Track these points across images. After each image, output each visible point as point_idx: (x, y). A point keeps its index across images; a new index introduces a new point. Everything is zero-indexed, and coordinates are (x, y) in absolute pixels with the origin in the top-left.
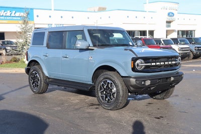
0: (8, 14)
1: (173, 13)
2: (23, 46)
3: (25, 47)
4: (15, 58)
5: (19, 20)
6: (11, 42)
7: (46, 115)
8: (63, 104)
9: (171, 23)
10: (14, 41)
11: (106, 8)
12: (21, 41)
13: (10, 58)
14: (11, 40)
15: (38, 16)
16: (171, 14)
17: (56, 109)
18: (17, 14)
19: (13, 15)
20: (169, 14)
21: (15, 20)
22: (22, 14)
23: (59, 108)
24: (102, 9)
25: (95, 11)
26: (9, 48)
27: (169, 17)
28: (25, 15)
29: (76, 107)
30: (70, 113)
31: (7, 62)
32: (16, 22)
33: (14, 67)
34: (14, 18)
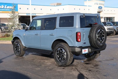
0: (3, 7)
1: (101, 7)
2: (12, 27)
3: (13, 28)
4: (7, 34)
5: (9, 11)
6: (4, 24)
7: (31, 74)
8: (41, 65)
9: (100, 13)
10: (6, 23)
11: (61, 4)
12: (11, 23)
13: (4, 34)
14: (4, 23)
15: (20, 8)
16: (100, 8)
17: (37, 69)
18: (8, 7)
19: (5, 8)
20: (99, 7)
21: (7, 11)
22: (11, 7)
23: (39, 69)
24: (59, 4)
25: (54, 6)
26: (3, 28)
27: (99, 9)
28: (13, 8)
29: (50, 68)
30: (47, 72)
31: (2, 37)
32: (7, 12)
33: (7, 40)
34: (6, 10)
